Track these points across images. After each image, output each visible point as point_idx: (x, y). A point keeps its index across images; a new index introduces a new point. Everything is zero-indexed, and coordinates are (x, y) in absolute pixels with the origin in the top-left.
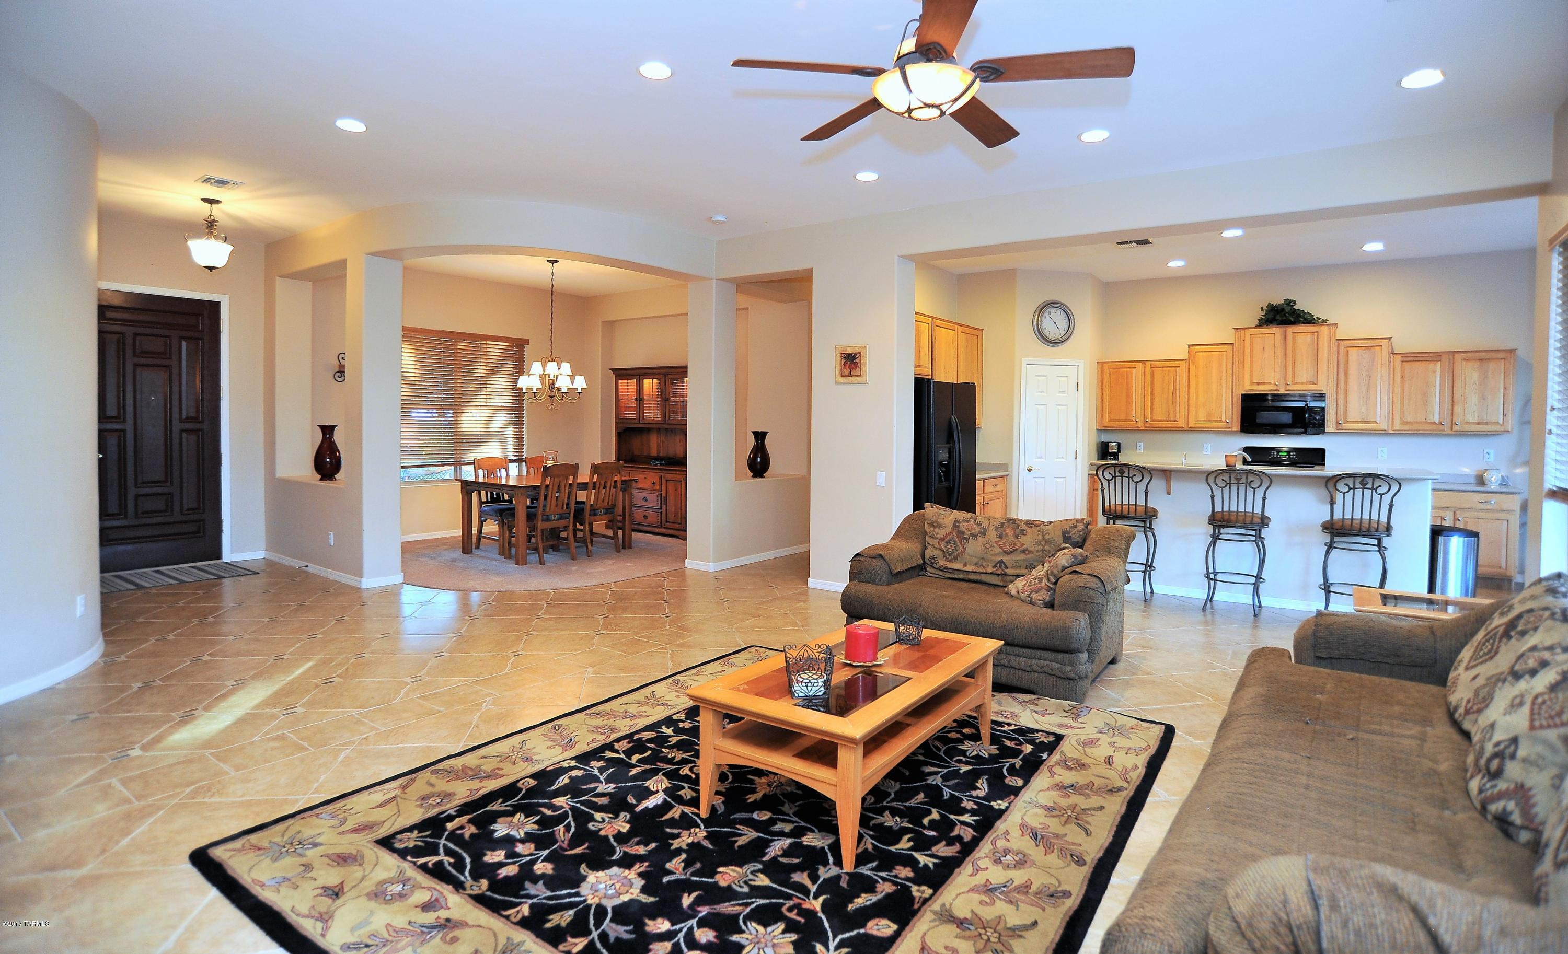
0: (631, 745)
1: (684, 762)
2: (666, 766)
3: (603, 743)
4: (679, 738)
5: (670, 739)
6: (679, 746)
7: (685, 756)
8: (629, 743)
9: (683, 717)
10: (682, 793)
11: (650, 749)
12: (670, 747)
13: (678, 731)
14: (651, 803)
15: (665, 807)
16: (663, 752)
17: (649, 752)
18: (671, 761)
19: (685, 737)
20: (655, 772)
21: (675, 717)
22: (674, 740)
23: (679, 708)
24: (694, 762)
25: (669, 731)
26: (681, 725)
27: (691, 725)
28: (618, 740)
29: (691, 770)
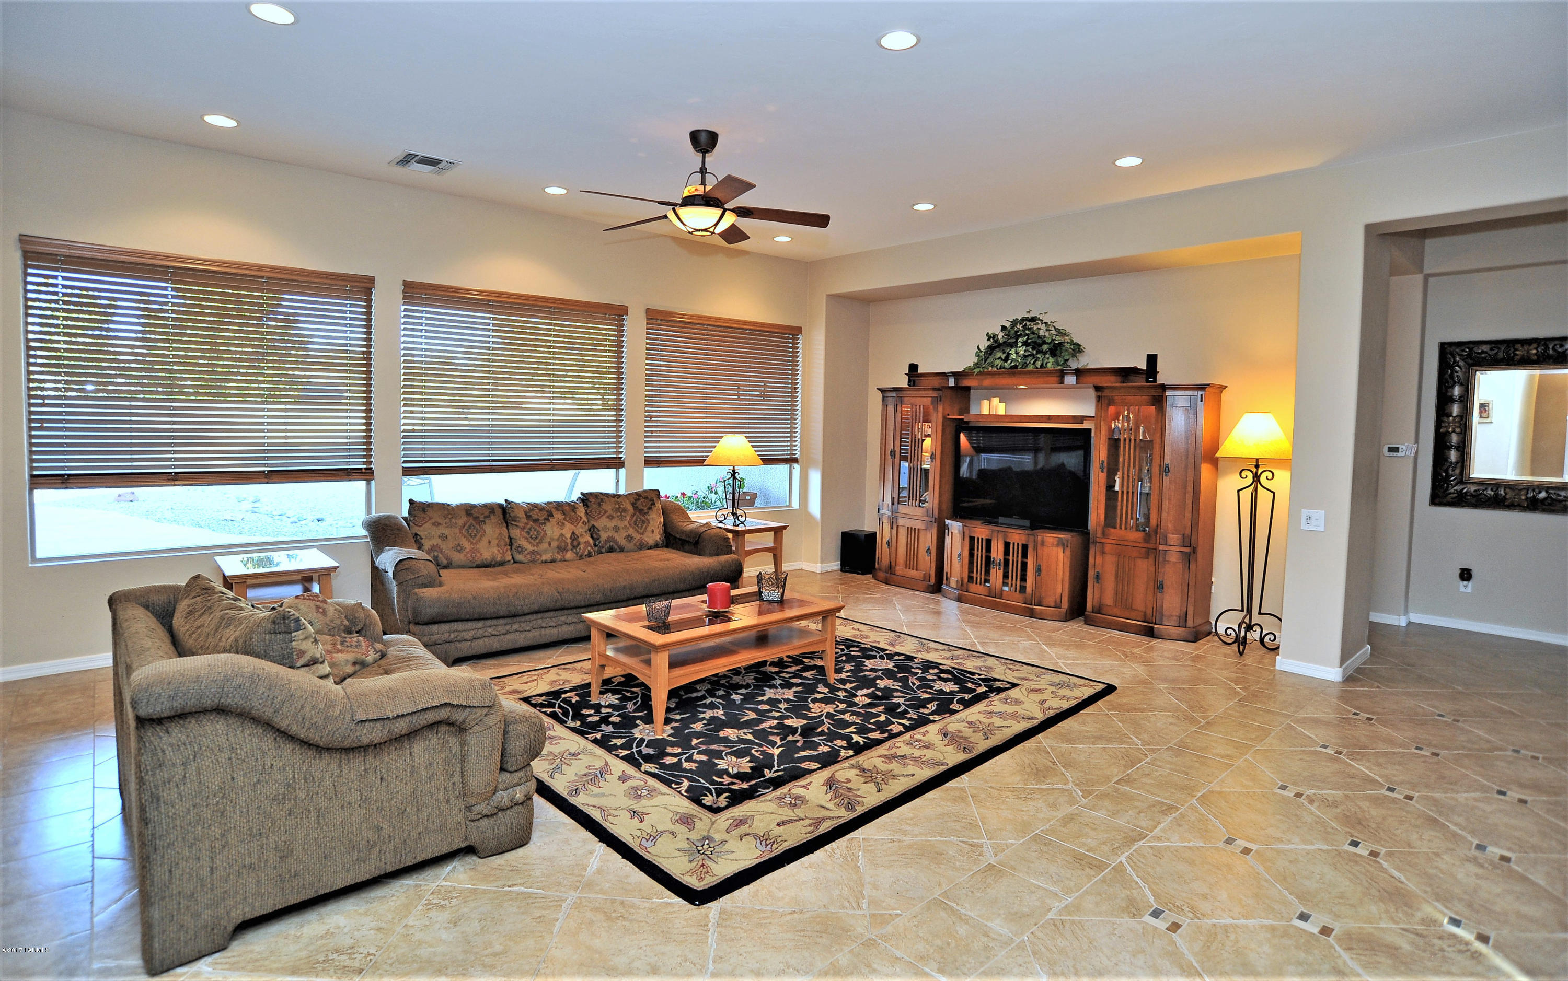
0: (889, 728)
1: (843, 712)
2: (858, 710)
3: (915, 732)
4: (847, 730)
5: (855, 730)
6: (847, 725)
7: (842, 716)
8: (891, 730)
9: (843, 753)
10: (845, 694)
11: (871, 724)
12: (854, 723)
13: (848, 738)
14: (865, 691)
15: (856, 688)
16: (861, 720)
17: (872, 721)
18: (854, 713)
19: (841, 731)
20: (864, 707)
21: (851, 752)
22: (852, 729)
23: (846, 764)
24: (835, 711)
25: (856, 738)
26: (844, 743)
27: (835, 742)
28: (900, 734)
29: (838, 706)
